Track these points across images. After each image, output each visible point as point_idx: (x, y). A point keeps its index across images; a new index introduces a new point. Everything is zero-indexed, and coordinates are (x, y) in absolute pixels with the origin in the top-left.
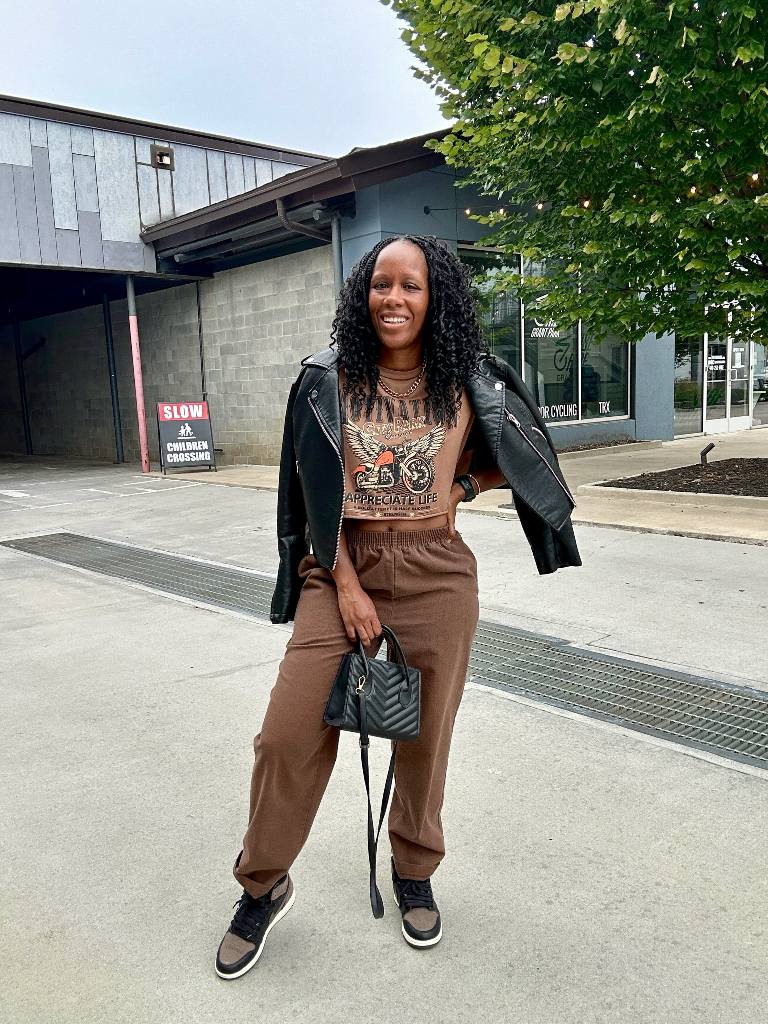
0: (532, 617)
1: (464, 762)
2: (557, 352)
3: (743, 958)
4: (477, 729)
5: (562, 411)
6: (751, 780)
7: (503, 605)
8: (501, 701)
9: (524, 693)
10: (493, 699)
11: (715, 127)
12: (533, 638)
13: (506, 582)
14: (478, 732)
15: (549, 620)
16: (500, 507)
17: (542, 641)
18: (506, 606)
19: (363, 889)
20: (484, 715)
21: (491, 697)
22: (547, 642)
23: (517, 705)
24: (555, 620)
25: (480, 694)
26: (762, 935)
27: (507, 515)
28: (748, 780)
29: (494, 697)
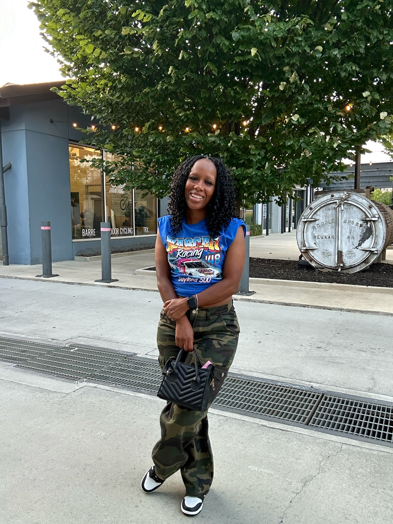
0: (116, 341)
1: (84, 430)
2: (121, 201)
3: (235, 518)
4: (90, 409)
5: (125, 231)
6: (228, 419)
7: (100, 336)
8: (102, 391)
9: (114, 385)
10: (98, 391)
11: (198, 100)
12: (117, 353)
13: (101, 322)
14: (91, 411)
15: (125, 343)
16: (95, 281)
17: (122, 354)
18: (102, 336)
19: (28, 519)
20: (93, 400)
21: (96, 389)
22: (125, 355)
23: (111, 392)
24: (128, 342)
25: (90, 388)
26: (242, 504)
27: (100, 285)
28: (227, 420)
29: (98, 389)
